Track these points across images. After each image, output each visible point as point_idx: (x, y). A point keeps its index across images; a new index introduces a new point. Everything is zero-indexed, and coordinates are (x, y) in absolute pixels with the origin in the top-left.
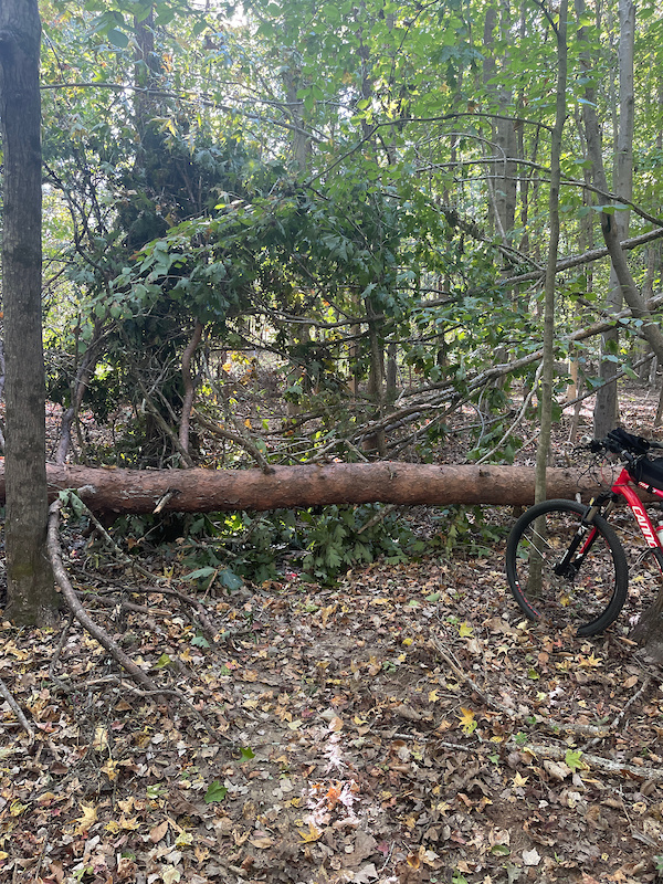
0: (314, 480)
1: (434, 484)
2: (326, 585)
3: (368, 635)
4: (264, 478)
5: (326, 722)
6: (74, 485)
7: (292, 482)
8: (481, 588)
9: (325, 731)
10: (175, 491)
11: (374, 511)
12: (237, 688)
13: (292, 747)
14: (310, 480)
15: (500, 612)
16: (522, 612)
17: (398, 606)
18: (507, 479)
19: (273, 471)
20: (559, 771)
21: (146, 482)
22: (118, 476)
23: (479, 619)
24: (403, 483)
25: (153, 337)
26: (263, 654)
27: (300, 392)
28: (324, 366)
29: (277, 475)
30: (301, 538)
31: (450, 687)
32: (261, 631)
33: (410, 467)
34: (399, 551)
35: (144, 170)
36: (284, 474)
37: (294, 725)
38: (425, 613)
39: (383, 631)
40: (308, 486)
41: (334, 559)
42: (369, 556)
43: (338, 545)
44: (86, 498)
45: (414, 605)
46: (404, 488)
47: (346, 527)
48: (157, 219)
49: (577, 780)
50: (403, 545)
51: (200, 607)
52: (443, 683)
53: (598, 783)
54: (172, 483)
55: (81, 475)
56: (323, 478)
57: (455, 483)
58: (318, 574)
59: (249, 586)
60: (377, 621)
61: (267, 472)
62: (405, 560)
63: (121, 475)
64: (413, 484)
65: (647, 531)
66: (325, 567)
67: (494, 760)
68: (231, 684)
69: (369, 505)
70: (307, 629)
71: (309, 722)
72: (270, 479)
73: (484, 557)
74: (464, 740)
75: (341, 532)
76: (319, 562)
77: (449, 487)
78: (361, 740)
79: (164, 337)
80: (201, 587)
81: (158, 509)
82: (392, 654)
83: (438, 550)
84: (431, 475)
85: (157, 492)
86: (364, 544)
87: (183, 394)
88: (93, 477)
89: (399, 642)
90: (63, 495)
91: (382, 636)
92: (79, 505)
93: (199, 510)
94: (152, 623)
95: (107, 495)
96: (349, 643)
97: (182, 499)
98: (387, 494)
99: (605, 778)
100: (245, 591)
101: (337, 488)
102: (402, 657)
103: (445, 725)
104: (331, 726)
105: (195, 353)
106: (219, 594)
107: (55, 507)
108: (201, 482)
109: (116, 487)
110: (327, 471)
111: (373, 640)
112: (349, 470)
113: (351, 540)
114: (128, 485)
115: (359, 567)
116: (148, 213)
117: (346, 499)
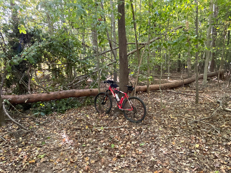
0: (58, 94)
1: (82, 93)
2: (62, 113)
3: (70, 119)
4: (48, 94)
5: (63, 132)
6: (7, 99)
7: (54, 95)
8: (91, 110)
9: (63, 133)
10: (29, 98)
11: (71, 99)
12: (46, 130)
13: (57, 136)
14: (57, 94)
15: (94, 113)
16: (97, 112)
17: (76, 114)
18: (95, 91)
19: (50, 93)
20: (100, 130)
21: (23, 97)
22: (16, 96)
23: (90, 114)
24: (76, 93)
25: (20, 68)
26: (50, 125)
27: (54, 78)
28: (59, 73)
29: (51, 94)
30: (57, 106)
31: (84, 123)
32: (49, 122)
33: (77, 90)
34: (77, 106)
35: (15, 34)
36: (52, 93)
37: (57, 134)
38: (81, 114)
39: (73, 118)
40: (57, 95)
41: (64, 108)
42: (70, 107)
43: (65, 106)
44: (9, 101)
45: (79, 113)
46: (76, 94)
47: (66, 103)
48: (19, 44)
49: (102, 131)
50: (77, 105)
51: (37, 120)
52: (83, 123)
53: (105, 131)
54: (28, 97)
55: (8, 97)
56: (60, 93)
57: (86, 92)
58: (61, 112)
59: (47, 115)
60: (72, 117)
61: (48, 93)
62: (78, 107)
63: (17, 96)
64: (78, 93)
65: (114, 95)
66: (62, 110)
67: (90, 131)
68: (44, 130)
69: (70, 98)
70: (59, 120)
71: (60, 133)
72: (49, 94)
73: (92, 105)
74: (86, 130)
75: (65, 103)
76: (61, 109)
77: (85, 93)
78: (69, 133)
79: (22, 68)
80: (36, 116)
81: (26, 102)
82: (75, 121)
83: (84, 105)
84: (81, 91)
85: (25, 99)
86: (70, 105)
87: (28, 80)
88: (10, 97)
89: (76, 119)
90: (5, 100)
91: (73, 119)
92: (8, 102)
93: (34, 102)
94: (27, 123)
95: (14, 100)
96: (67, 121)
97: (31, 100)
98: (73, 95)
99: (106, 130)
100: (46, 116)
101: (63, 95)
102: (76, 121)
103: (83, 128)
104: (64, 133)
105: (30, 71)
106: (40, 117)
107: (3, 103)
108: (34, 96)
109: (16, 98)
110: (61, 92)
111: (71, 120)
112: (65, 91)
113: (67, 105)
114: (18, 98)
115: (69, 110)
116: (17, 43)
117: (65, 97)
